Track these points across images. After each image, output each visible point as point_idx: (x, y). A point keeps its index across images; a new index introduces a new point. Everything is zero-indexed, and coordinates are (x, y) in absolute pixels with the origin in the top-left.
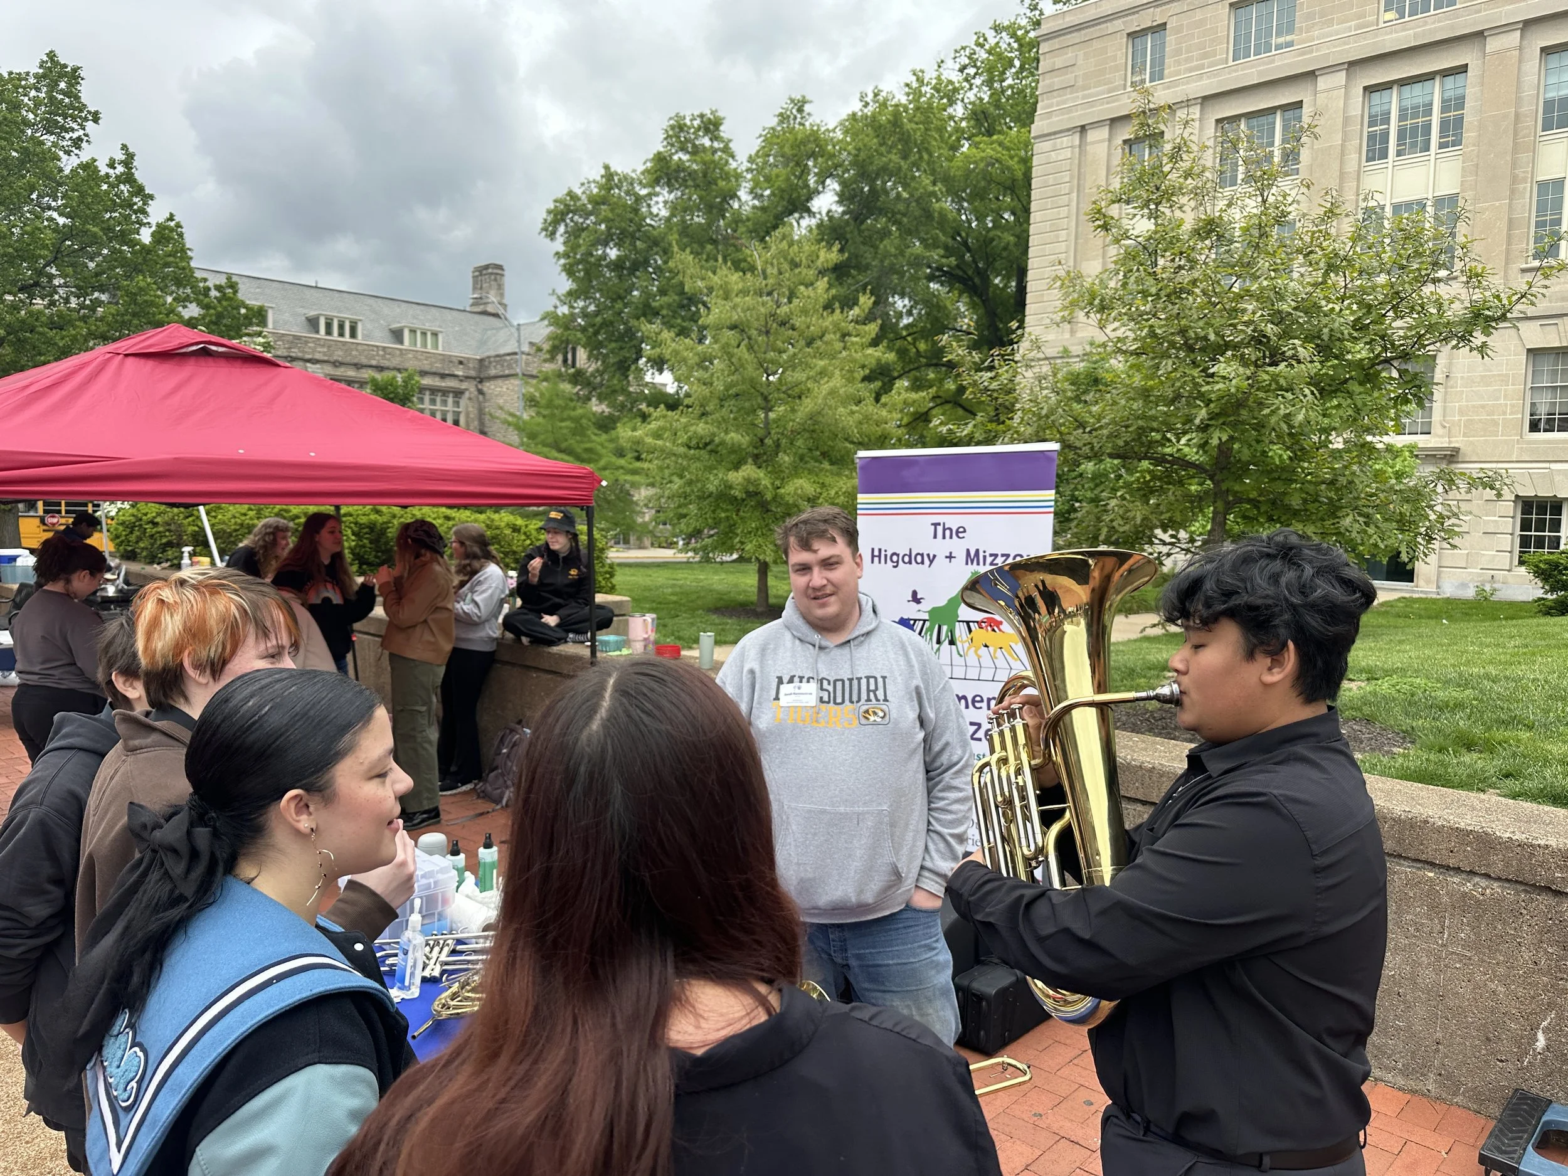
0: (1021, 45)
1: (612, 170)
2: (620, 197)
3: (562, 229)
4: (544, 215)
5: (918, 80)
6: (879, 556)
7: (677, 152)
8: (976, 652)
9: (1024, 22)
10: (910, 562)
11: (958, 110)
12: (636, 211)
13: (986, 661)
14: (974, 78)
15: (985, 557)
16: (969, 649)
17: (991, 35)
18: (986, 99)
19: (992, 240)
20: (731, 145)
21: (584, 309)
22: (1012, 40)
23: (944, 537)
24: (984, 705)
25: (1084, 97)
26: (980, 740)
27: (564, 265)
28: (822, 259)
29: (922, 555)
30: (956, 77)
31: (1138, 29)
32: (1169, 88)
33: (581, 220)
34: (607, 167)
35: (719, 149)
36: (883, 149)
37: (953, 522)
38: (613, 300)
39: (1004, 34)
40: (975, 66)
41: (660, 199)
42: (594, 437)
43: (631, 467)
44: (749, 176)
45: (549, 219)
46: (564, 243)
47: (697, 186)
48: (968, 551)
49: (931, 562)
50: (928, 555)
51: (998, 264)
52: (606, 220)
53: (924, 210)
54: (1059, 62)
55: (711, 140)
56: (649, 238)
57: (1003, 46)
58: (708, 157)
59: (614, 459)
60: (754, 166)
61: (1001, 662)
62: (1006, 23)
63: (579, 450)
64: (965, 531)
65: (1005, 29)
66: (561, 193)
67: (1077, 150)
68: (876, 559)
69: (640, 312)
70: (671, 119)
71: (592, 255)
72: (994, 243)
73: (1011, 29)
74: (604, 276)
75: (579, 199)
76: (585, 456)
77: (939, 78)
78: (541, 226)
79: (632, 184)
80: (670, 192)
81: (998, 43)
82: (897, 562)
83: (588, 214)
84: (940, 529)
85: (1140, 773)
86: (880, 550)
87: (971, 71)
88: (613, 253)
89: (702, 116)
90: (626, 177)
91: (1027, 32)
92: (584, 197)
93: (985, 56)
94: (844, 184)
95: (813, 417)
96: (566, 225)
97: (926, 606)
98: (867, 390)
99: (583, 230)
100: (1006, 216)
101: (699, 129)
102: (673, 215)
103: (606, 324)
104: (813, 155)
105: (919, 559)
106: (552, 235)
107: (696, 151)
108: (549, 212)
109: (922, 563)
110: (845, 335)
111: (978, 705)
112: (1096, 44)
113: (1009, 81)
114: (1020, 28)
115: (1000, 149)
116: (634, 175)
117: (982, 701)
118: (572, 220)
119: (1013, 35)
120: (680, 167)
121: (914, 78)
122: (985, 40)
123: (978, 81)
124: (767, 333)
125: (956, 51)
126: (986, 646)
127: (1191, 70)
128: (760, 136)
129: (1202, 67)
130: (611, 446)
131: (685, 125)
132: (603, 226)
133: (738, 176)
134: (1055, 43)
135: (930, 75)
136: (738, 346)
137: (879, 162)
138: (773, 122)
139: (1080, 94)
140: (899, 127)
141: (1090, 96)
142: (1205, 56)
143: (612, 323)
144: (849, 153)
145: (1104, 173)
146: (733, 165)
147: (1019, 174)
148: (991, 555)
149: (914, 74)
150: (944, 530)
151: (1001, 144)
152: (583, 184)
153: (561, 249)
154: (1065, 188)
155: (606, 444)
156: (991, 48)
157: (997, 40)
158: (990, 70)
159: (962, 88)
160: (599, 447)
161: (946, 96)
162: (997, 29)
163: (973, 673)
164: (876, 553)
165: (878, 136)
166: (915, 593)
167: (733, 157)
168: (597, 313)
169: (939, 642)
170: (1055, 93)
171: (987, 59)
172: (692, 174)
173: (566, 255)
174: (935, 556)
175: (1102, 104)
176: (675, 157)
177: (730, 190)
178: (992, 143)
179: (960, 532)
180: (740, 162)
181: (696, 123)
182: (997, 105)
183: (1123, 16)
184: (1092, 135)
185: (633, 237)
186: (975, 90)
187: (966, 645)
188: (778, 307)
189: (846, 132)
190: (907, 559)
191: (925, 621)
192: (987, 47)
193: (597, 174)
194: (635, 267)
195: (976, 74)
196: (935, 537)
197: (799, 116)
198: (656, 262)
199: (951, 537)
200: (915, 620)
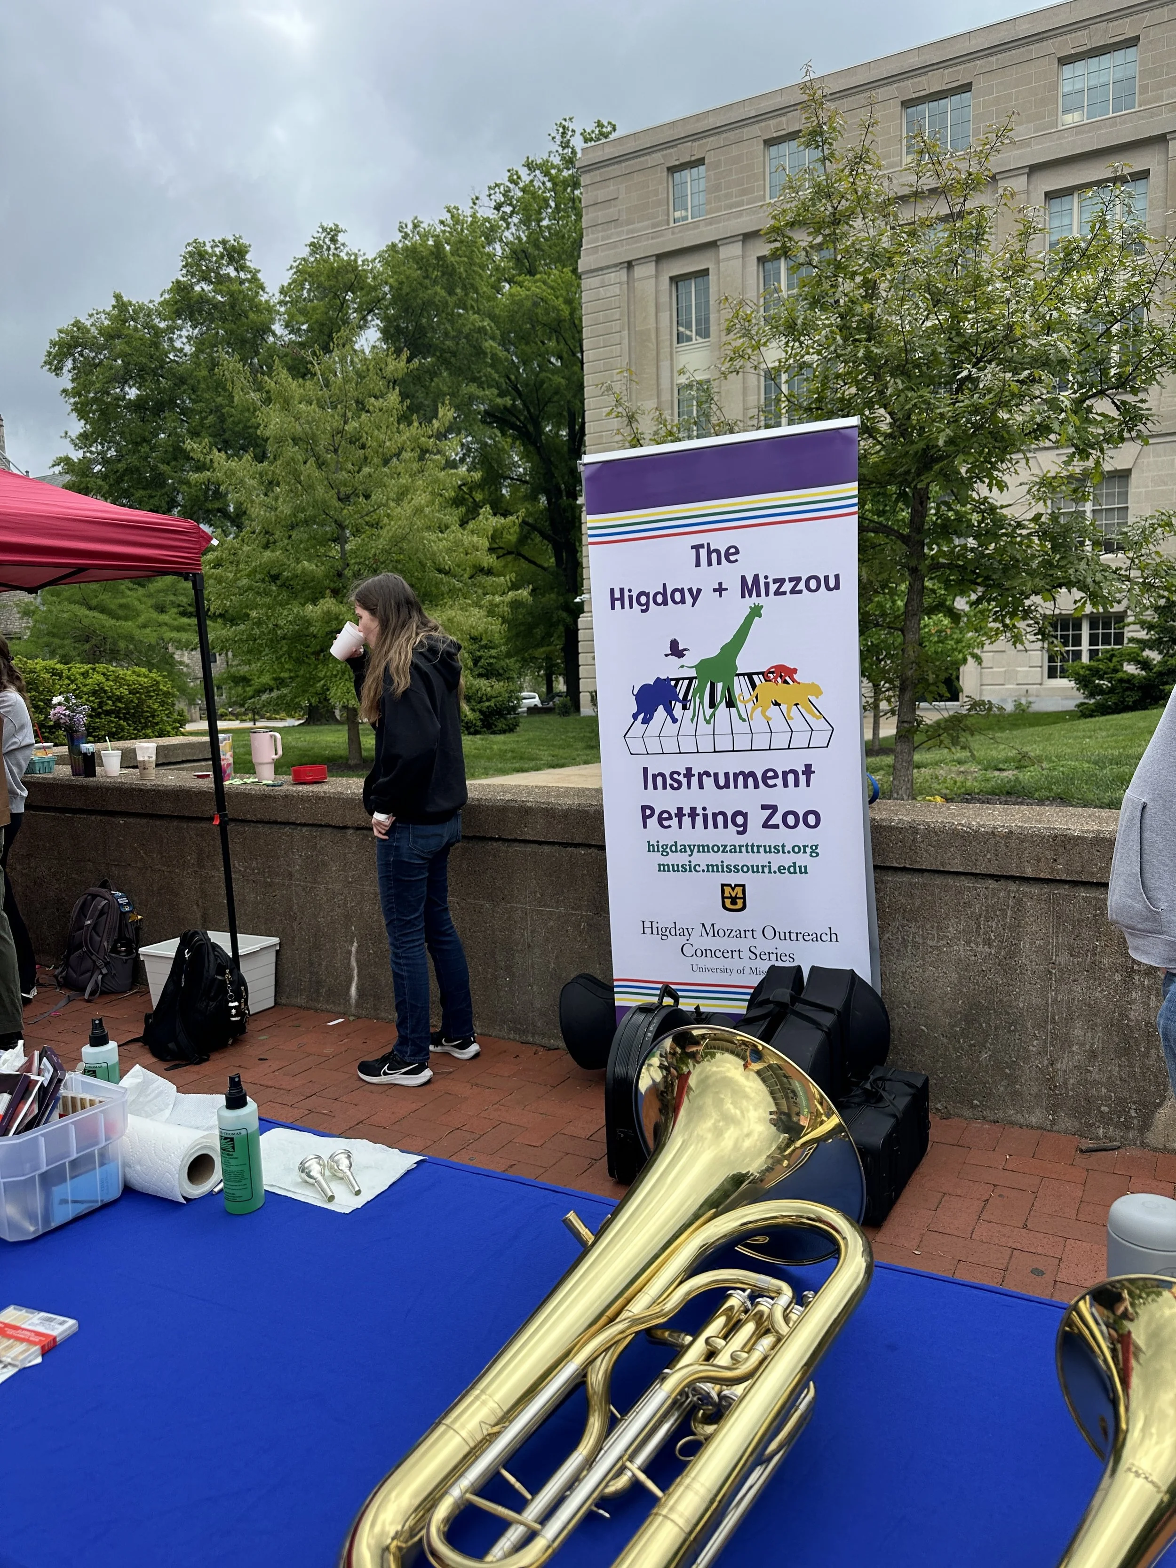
0: (555, 184)
1: (125, 299)
2: (136, 329)
3: (69, 364)
4: (47, 347)
5: (452, 216)
6: (622, 599)
7: (199, 281)
8: (763, 713)
9: (556, 160)
10: (665, 603)
11: (498, 249)
12: (156, 345)
13: (778, 723)
14: (511, 217)
15: (767, 585)
16: (753, 710)
17: (524, 173)
18: (525, 239)
19: (542, 382)
20: (259, 276)
21: (102, 453)
22: (546, 179)
23: (710, 564)
24: (779, 781)
25: (628, 232)
26: (776, 826)
27: (75, 404)
28: (391, 367)
29: (682, 591)
30: (493, 215)
31: (677, 163)
32: (711, 224)
33: (92, 355)
34: (118, 297)
35: (247, 279)
36: (427, 281)
37: (720, 541)
38: (137, 444)
39: (538, 172)
40: (510, 204)
41: (184, 333)
42: (129, 593)
43: (176, 623)
44: (283, 309)
45: (54, 351)
46: (73, 380)
47: (224, 320)
48: (743, 578)
49: (695, 599)
50: (690, 590)
51: (550, 409)
52: (123, 355)
53: (475, 347)
54: (601, 194)
55: (236, 269)
56: (174, 375)
57: (536, 184)
58: (235, 287)
59: (155, 615)
60: (288, 299)
61: (798, 723)
62: (539, 161)
63: (113, 607)
64: (737, 552)
65: (539, 167)
66: (66, 323)
67: (625, 286)
68: (618, 604)
69: (169, 456)
70: (189, 244)
71: (108, 394)
72: (545, 386)
73: (545, 168)
74: (122, 417)
75: (88, 331)
76: (121, 613)
77: (474, 216)
78: (44, 359)
79: (149, 315)
80: (194, 327)
81: (532, 181)
82: (647, 604)
83: (99, 349)
84: (703, 552)
85: (992, 841)
86: (622, 590)
87: (508, 209)
88: (132, 393)
89: (224, 242)
90: (141, 308)
91: (560, 171)
92: (93, 329)
93: (520, 194)
94: (386, 318)
95: (396, 541)
96: (74, 360)
97: (692, 659)
98: (452, 517)
99: (96, 366)
100: (553, 360)
101: (222, 257)
102: (199, 351)
103: (129, 471)
104: (350, 288)
105: (678, 597)
106: (57, 370)
107: (221, 280)
108: (53, 344)
109: (683, 601)
110: (424, 451)
111: (770, 782)
112: (638, 178)
113: (545, 223)
114: (553, 167)
115: (544, 287)
116: (151, 306)
117: (776, 776)
118: (81, 355)
119: (547, 174)
120: (203, 299)
121: (449, 215)
122: (519, 178)
123: (515, 219)
124: (336, 451)
125: (490, 188)
126: (776, 704)
127: (730, 206)
128: (291, 268)
129: (741, 204)
130: (151, 602)
131: (207, 253)
132: (120, 362)
133: (270, 309)
134: (596, 176)
135: (466, 211)
136: (305, 463)
137: (425, 295)
138: (305, 252)
139: (625, 229)
140: (442, 259)
141: (632, 231)
142: (744, 192)
143: (138, 469)
144: (391, 287)
145: (652, 310)
146: (264, 298)
147: (567, 313)
148: (775, 581)
149: (449, 211)
150: (709, 553)
151: (545, 283)
152: (91, 316)
153: (70, 386)
154: (616, 327)
155: (144, 599)
156: (526, 186)
157: (531, 177)
158: (526, 209)
159: (499, 227)
160: (136, 603)
161: (483, 234)
162: (530, 166)
163: (761, 742)
164: (617, 595)
165: (420, 268)
166: (674, 644)
167: (263, 289)
168: (119, 459)
169: (712, 705)
170: (600, 228)
171: (523, 197)
172: (216, 306)
173: (76, 393)
174: (699, 591)
175: (648, 239)
176: (197, 288)
177: (263, 324)
178: (536, 282)
179: (731, 554)
180: (271, 293)
181: (219, 250)
182: (537, 245)
183: (662, 149)
184: (640, 271)
185: (154, 372)
186: (513, 229)
187: (750, 705)
188: (345, 423)
189: (386, 263)
190: (660, 599)
191: (691, 679)
192: (521, 185)
193: (108, 304)
194: (159, 408)
195: (512, 212)
196: (698, 564)
197: (332, 246)
198: (183, 402)
199: (719, 563)
200: (677, 680)
